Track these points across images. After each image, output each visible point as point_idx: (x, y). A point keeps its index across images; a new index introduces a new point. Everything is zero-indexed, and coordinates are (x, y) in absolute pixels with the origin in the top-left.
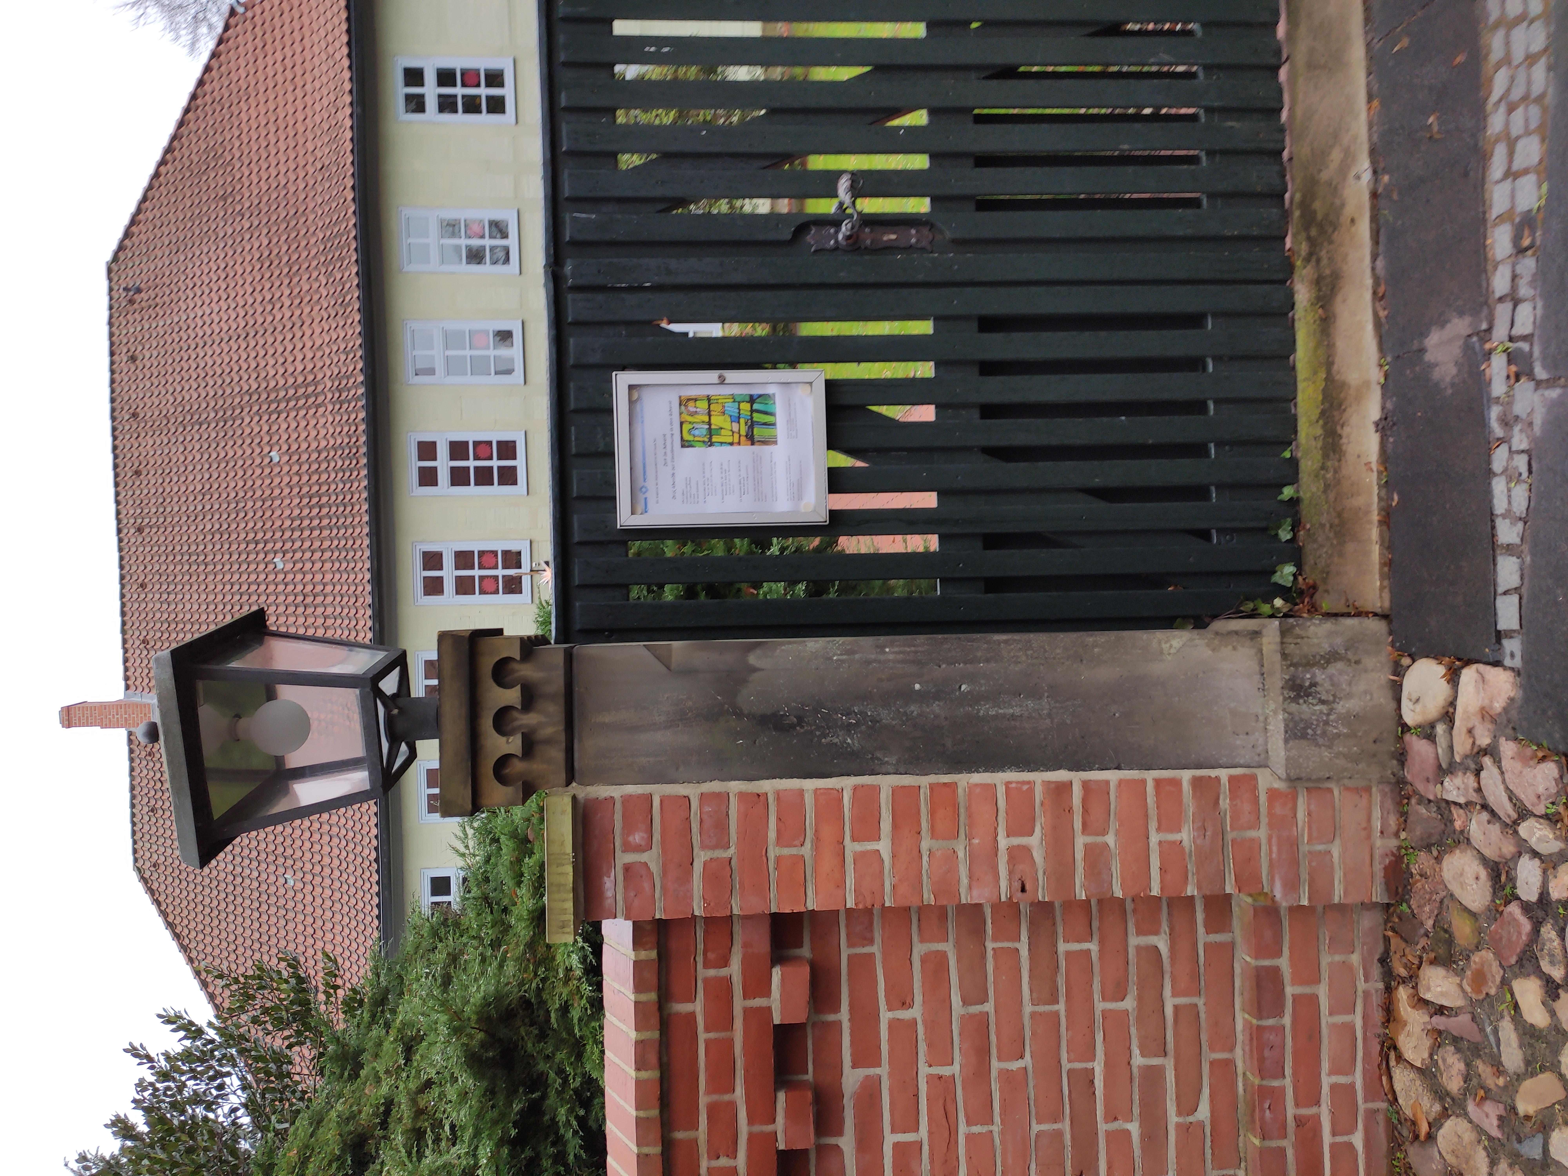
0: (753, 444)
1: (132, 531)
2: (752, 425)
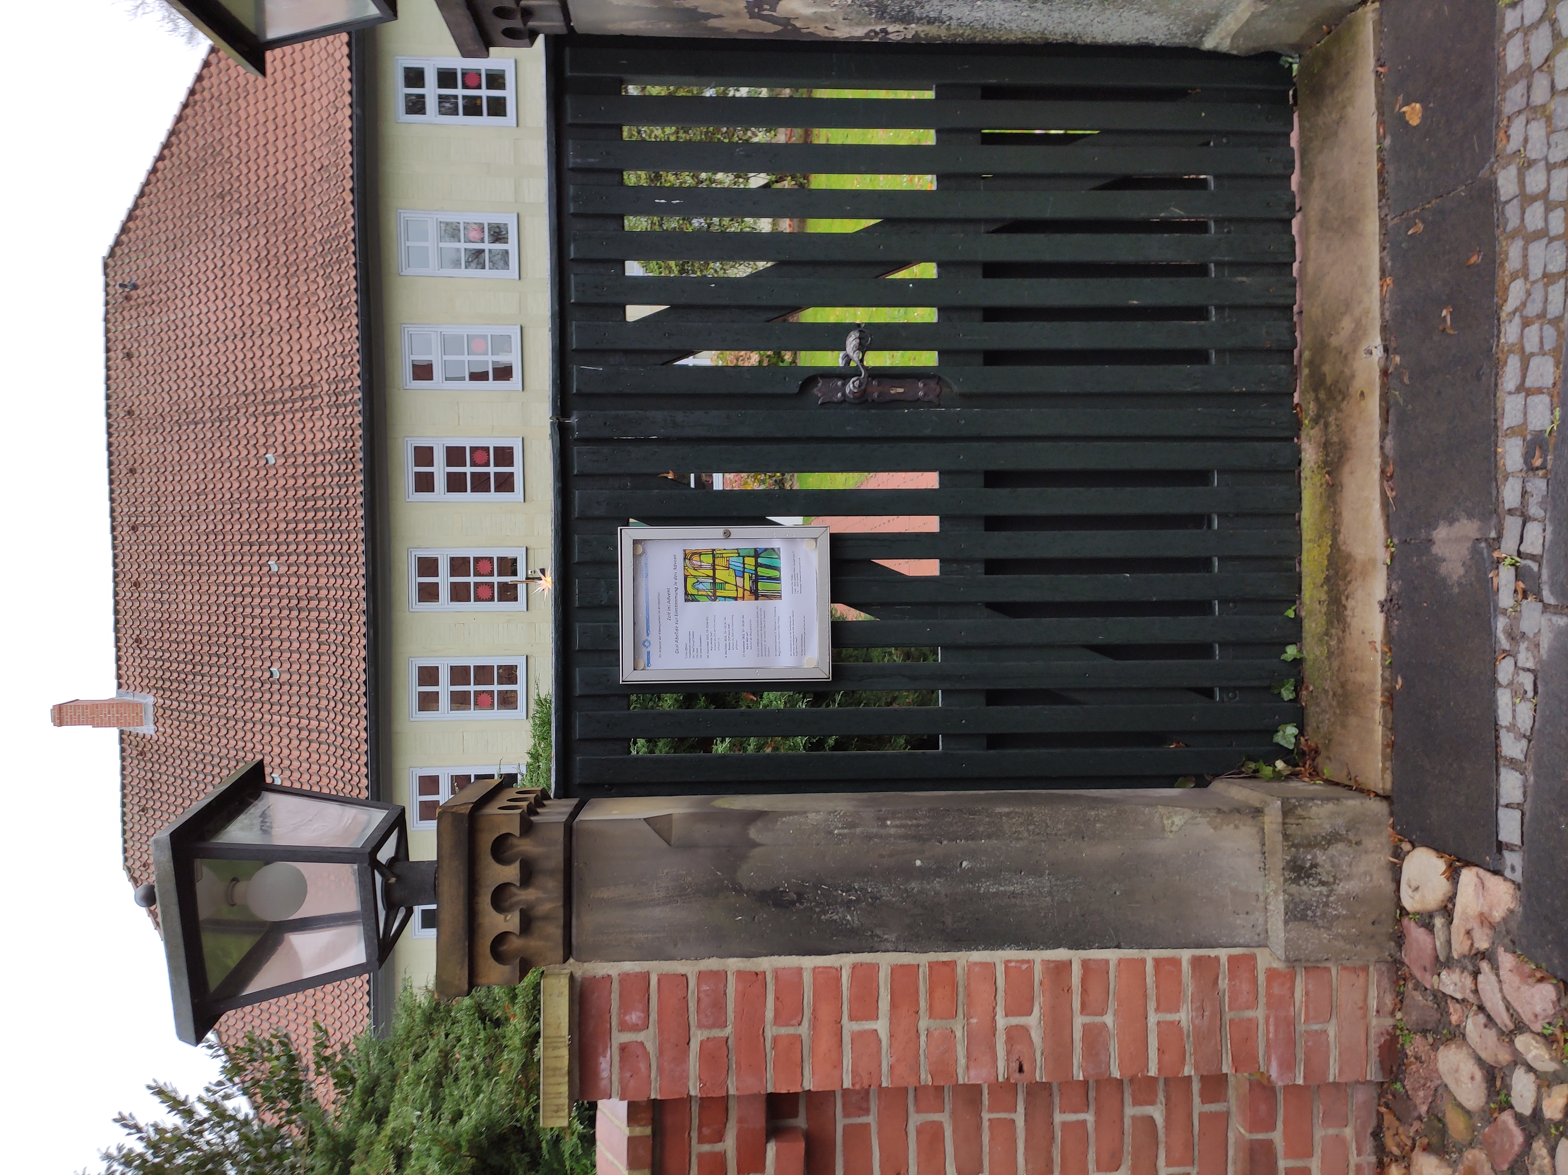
0: (757, 599)
1: (126, 529)
2: (756, 579)
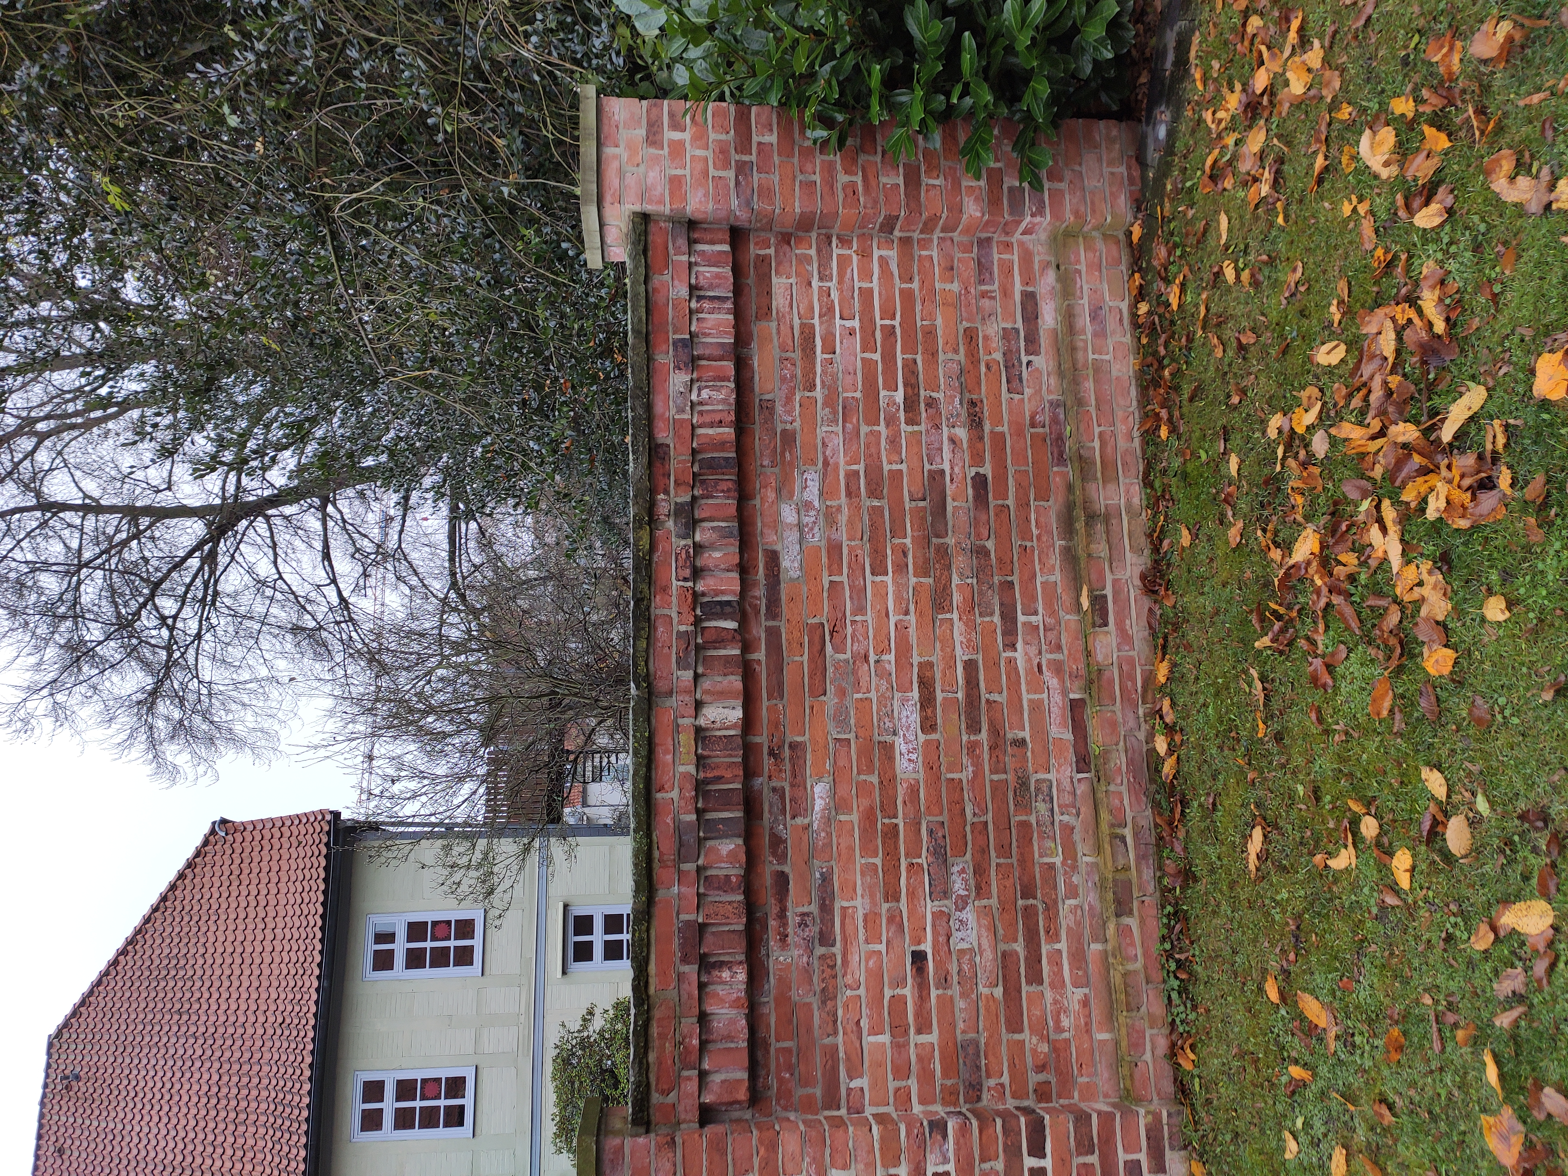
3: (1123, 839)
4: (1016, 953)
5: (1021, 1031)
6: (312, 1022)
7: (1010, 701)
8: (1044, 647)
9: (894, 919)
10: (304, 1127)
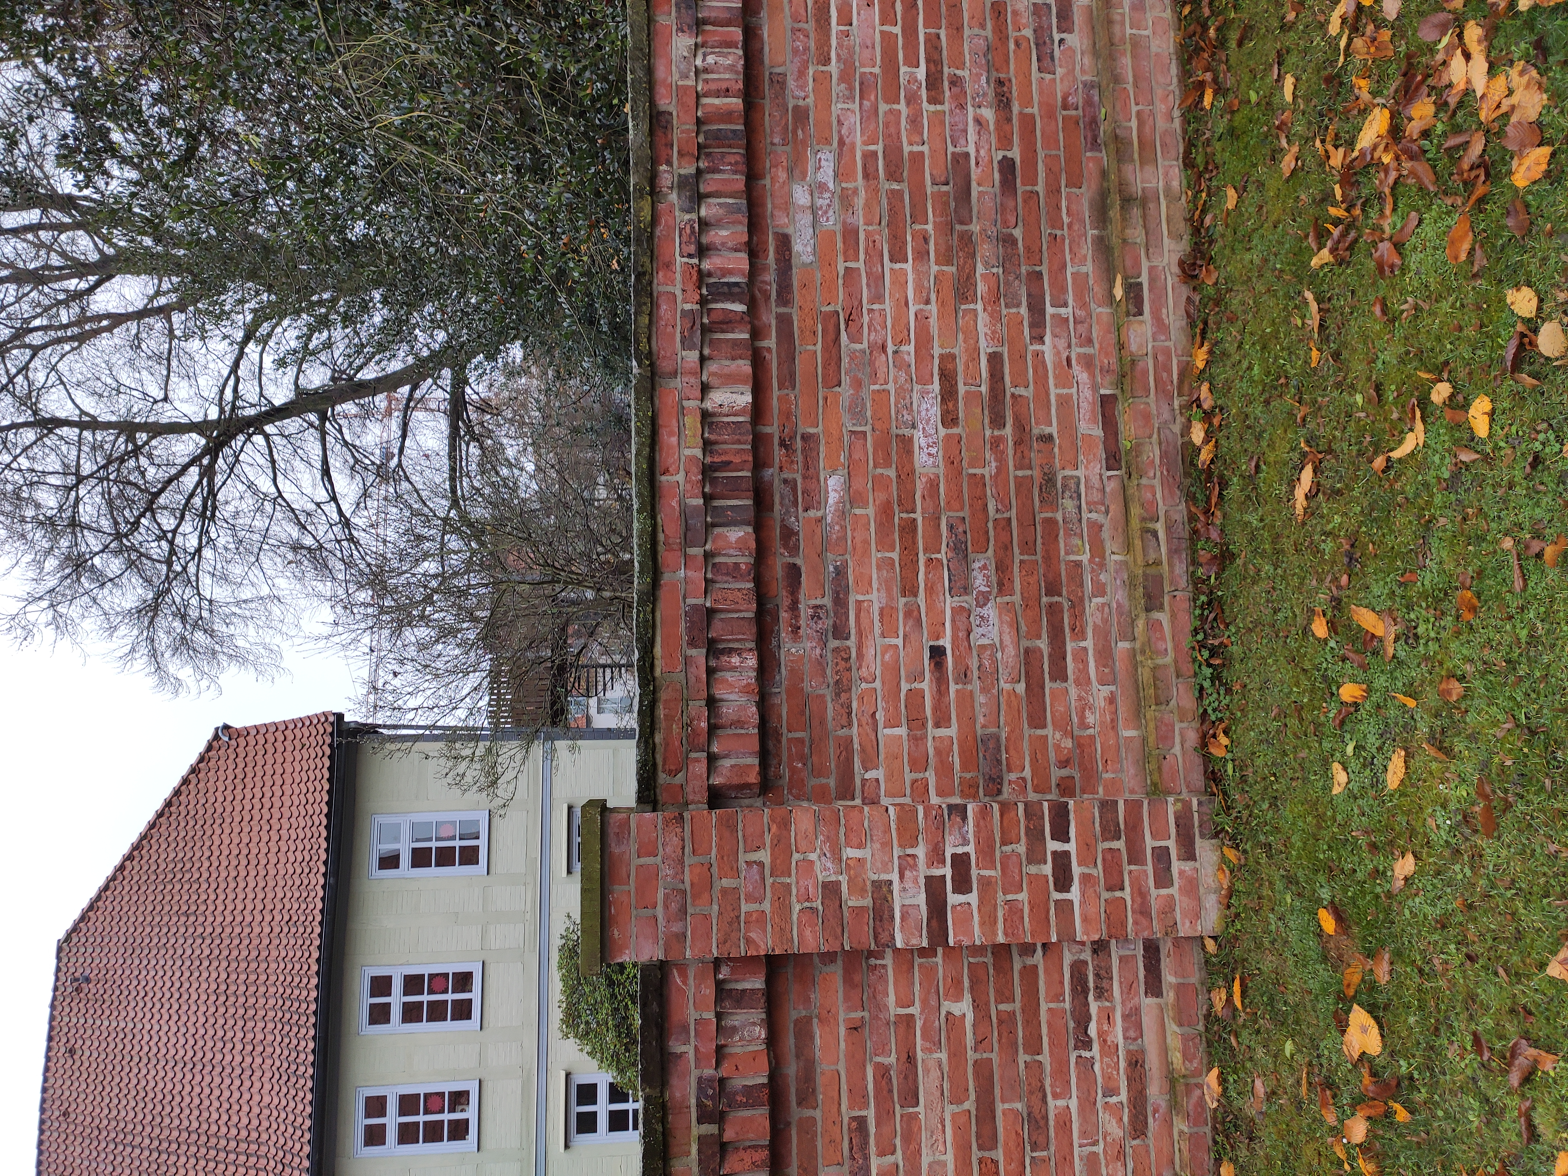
3: (1155, 534)
4: (1040, 650)
5: (1044, 726)
6: (319, 918)
7: (1036, 396)
8: (1074, 341)
9: (912, 613)
10: (312, 1020)
